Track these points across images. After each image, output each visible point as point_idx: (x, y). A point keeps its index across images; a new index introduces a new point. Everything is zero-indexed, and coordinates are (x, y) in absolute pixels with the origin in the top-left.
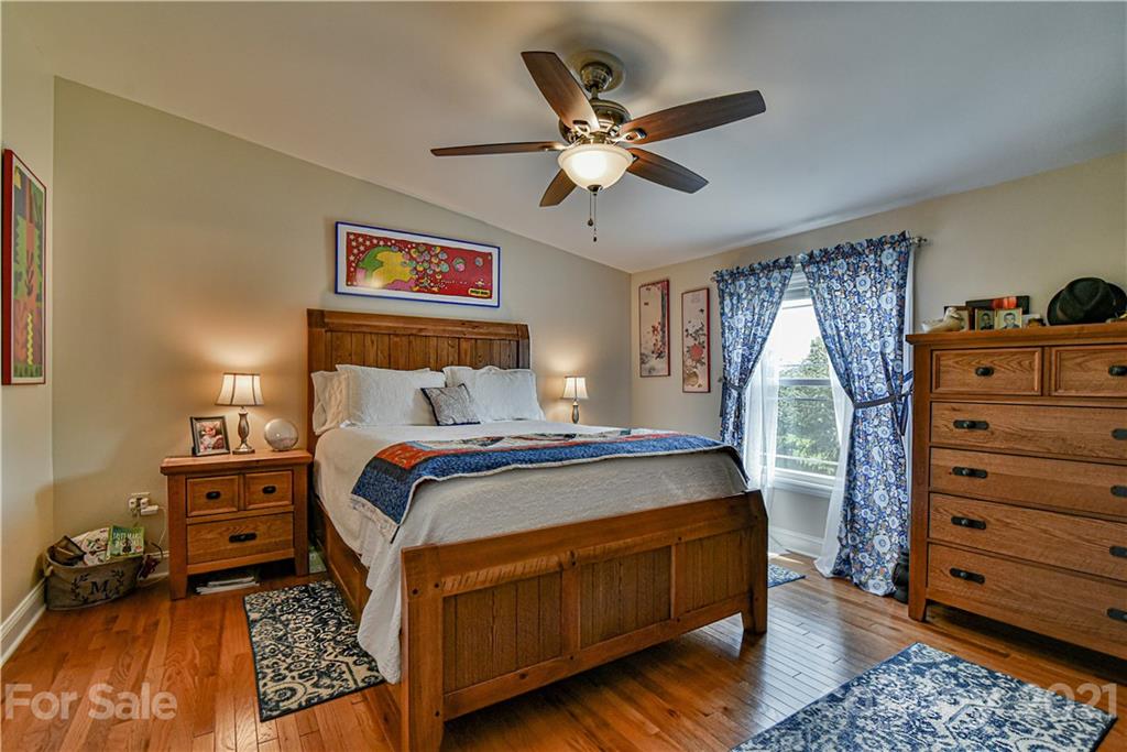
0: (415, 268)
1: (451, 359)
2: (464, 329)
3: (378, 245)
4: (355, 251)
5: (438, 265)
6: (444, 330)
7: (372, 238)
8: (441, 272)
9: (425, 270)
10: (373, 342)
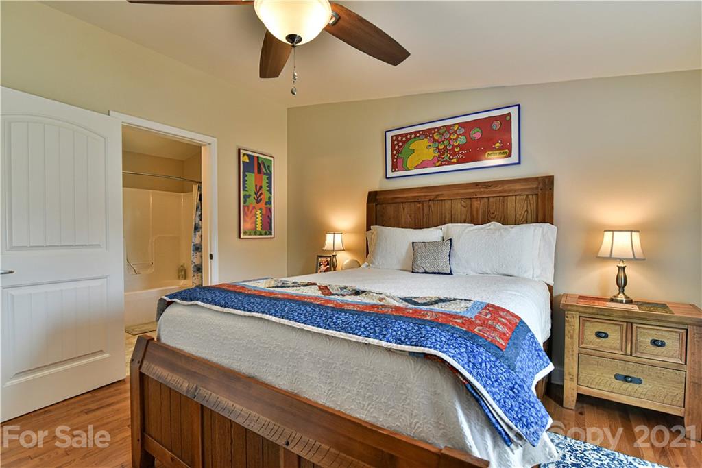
0: (437, 148)
1: (463, 217)
2: (478, 190)
3: (411, 138)
4: (397, 147)
5: (456, 139)
6: (457, 194)
7: (407, 134)
8: (459, 145)
9: (445, 147)
10: (404, 209)
